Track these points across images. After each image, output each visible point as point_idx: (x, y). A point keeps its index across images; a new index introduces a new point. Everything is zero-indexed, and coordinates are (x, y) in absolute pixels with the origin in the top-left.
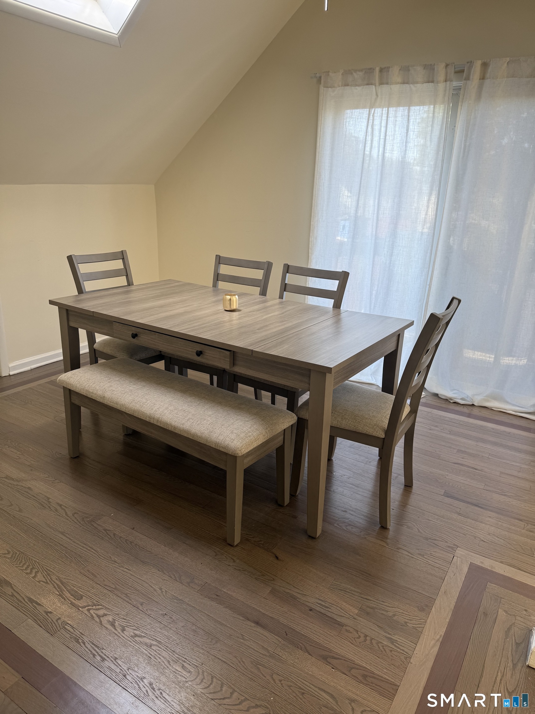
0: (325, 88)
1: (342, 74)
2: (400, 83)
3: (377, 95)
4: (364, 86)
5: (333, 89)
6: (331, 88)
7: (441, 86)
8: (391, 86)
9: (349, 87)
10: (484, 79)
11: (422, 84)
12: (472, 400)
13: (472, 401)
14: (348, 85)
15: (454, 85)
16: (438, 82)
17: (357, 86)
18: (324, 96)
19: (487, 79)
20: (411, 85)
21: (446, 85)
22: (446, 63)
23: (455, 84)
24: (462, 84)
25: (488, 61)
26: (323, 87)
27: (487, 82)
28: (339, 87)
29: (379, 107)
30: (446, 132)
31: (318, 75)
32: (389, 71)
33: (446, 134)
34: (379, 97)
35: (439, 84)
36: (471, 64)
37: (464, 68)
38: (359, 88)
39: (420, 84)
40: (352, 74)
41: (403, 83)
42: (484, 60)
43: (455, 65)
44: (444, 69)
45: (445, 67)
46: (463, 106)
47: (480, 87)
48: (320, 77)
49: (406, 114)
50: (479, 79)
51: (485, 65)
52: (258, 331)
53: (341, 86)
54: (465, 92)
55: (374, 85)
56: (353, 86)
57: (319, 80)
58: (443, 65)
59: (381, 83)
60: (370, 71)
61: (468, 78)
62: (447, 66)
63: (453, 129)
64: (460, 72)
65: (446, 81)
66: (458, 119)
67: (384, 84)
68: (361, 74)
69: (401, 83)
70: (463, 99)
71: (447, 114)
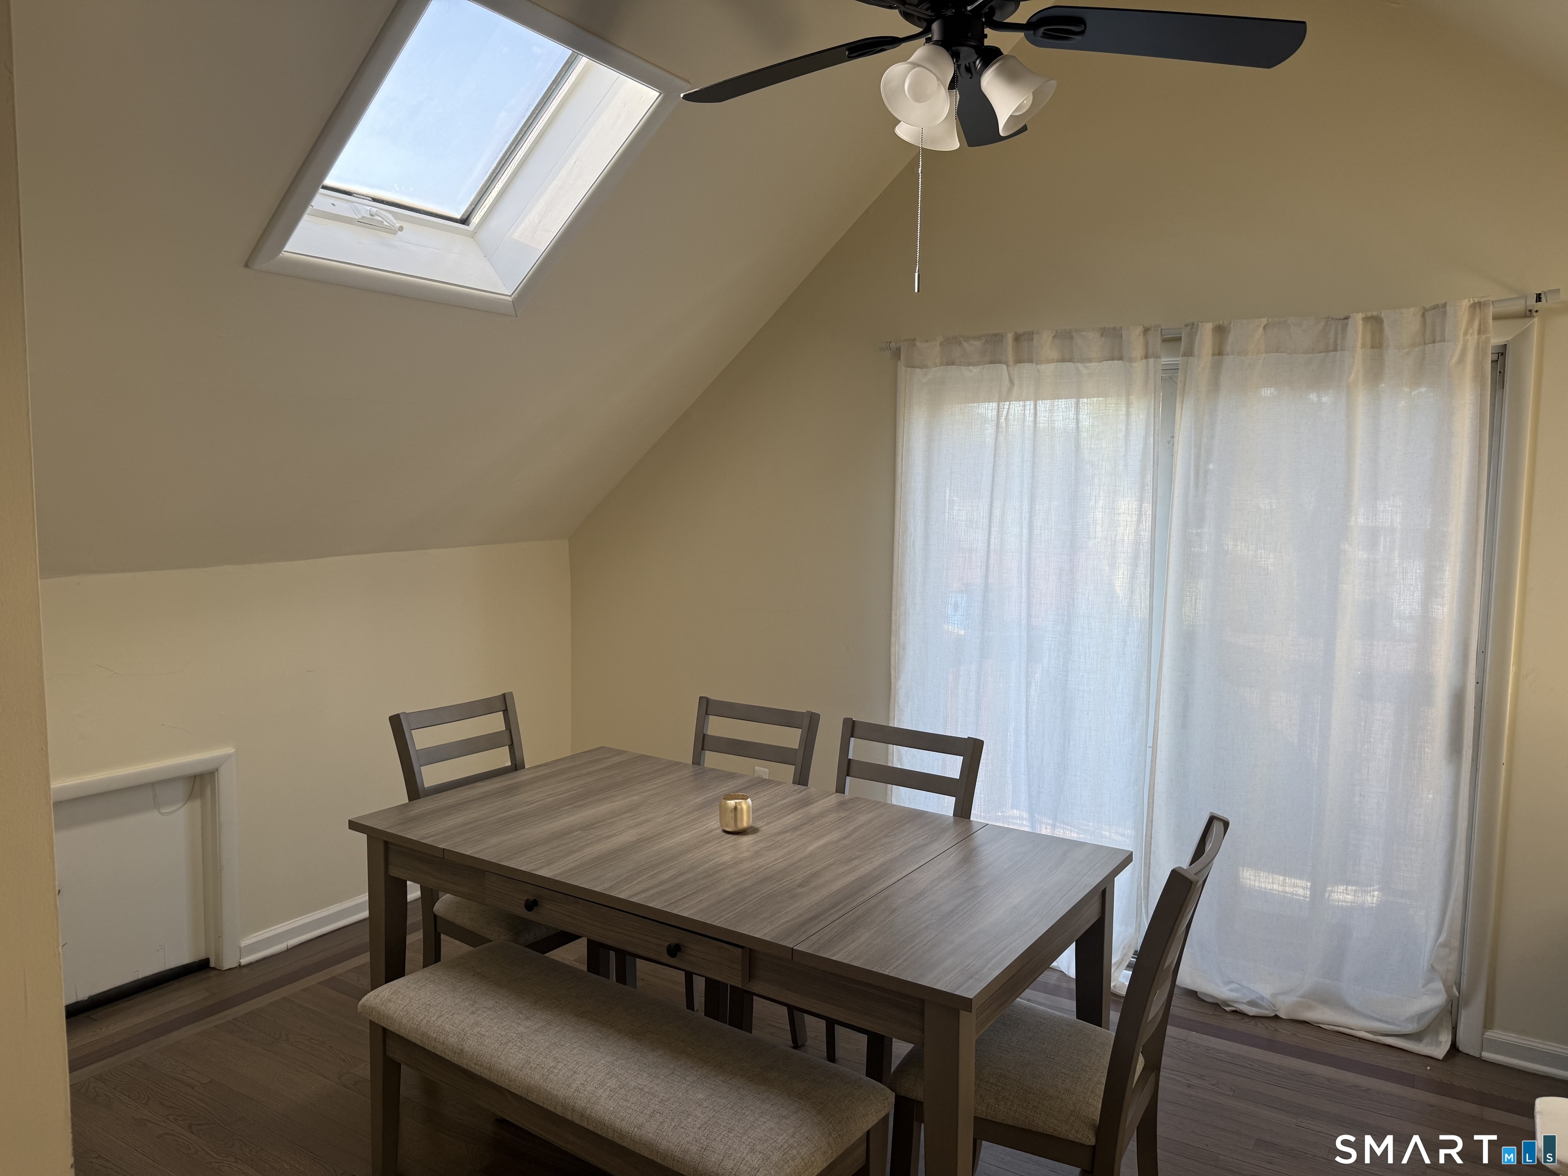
0: (908, 369)
1: (941, 344)
2: (1055, 361)
3: (1012, 382)
4: (985, 366)
5: (925, 370)
6: (921, 368)
7: (1139, 366)
8: (1039, 366)
9: (955, 366)
10: (1222, 355)
11: (1101, 362)
12: (1274, 1006)
13: (1274, 1009)
14: (953, 364)
15: (1163, 363)
16: (1131, 360)
17: (970, 366)
18: (906, 381)
19: (1228, 354)
20: (1079, 364)
21: (1147, 366)
22: (1144, 327)
23: (1165, 360)
24: (1179, 361)
25: (1225, 322)
26: (904, 366)
27: (1228, 360)
28: (936, 366)
29: (1018, 400)
30: (1156, 450)
31: (893, 345)
32: (1032, 340)
33: (1156, 454)
34: (1016, 382)
35: (1134, 364)
36: (1192, 329)
37: (1180, 336)
38: (976, 370)
39: (1095, 364)
40: (960, 344)
41: (1063, 360)
42: (1217, 323)
43: (1161, 329)
44: (1141, 337)
45: (1142, 334)
46: (1184, 402)
47: (1216, 368)
48: (898, 350)
49: (1072, 416)
50: (1211, 354)
51: (1221, 331)
52: (800, 890)
53: (940, 366)
54: (1185, 377)
55: (1004, 364)
56: (963, 366)
57: (897, 353)
58: (1139, 329)
59: (1019, 361)
60: (996, 339)
61: (1189, 353)
62: (1146, 331)
63: (1169, 442)
64: (1172, 340)
65: (1146, 357)
66: (1177, 427)
67: (1024, 362)
68: (978, 344)
69: (1058, 361)
70: (1184, 390)
71: (1154, 417)
